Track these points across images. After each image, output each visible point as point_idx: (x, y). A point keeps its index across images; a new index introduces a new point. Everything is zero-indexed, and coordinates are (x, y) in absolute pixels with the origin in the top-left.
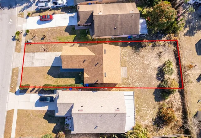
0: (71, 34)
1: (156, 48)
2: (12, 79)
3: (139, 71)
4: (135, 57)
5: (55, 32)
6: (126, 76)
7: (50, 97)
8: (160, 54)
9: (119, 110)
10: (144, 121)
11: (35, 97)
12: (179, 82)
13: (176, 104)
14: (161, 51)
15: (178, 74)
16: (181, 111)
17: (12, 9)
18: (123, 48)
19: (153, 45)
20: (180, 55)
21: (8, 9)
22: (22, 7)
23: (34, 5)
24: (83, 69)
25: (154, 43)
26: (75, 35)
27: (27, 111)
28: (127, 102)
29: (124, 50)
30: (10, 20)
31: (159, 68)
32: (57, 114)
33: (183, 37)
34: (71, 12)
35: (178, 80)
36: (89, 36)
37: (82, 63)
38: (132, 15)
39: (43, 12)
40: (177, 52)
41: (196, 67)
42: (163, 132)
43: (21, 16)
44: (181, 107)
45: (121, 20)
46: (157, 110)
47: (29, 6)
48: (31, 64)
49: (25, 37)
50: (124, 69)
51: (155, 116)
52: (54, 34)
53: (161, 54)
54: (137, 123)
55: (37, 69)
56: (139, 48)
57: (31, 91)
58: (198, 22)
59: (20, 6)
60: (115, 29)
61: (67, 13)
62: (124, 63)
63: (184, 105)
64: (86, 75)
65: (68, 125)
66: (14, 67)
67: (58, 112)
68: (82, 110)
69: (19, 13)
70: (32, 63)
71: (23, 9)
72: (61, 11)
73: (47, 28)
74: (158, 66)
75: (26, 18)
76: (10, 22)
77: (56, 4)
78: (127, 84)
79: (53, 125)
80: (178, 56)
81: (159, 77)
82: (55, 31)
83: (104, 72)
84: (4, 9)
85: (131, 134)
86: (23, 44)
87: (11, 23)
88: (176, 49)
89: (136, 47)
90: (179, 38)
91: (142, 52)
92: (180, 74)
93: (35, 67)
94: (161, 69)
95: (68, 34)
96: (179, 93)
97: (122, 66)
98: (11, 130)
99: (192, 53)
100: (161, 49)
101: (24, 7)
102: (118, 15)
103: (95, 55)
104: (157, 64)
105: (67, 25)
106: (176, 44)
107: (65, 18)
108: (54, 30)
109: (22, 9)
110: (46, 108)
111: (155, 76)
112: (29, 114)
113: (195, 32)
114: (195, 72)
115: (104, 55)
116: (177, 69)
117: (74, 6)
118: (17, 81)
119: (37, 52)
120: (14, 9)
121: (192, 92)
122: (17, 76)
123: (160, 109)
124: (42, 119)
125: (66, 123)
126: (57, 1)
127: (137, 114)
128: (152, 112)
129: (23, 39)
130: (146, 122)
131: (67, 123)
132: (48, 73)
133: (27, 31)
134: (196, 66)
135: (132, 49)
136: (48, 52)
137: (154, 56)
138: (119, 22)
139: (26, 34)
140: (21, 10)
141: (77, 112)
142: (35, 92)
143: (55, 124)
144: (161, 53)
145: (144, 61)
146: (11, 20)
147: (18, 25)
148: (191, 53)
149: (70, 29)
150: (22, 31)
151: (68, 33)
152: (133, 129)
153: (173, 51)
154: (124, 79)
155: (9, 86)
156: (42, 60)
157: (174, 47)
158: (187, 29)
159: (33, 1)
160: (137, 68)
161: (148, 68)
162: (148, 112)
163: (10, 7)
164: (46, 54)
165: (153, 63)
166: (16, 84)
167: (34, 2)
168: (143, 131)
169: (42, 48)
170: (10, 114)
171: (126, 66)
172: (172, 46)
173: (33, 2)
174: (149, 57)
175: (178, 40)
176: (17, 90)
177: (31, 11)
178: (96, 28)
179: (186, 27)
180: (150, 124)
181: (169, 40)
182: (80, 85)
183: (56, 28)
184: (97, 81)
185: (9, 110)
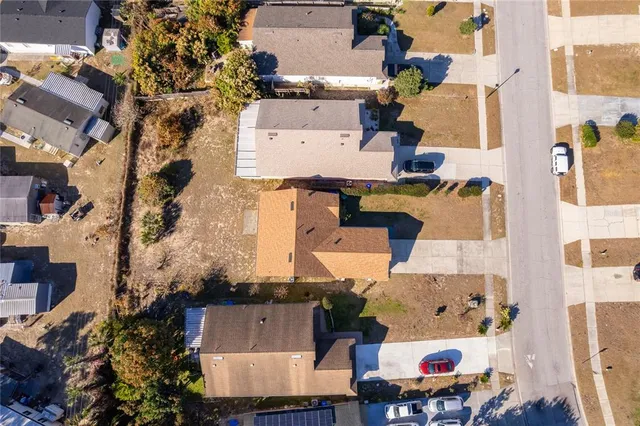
0: (372, 320)
1: (170, 280)
2: (504, 214)
3: (216, 225)
4: (223, 258)
5: (412, 326)
6: (247, 212)
7: (412, 171)
8: (164, 263)
9: (270, 134)
10: (221, 122)
11: (444, 173)
12: (132, 200)
13: (148, 156)
14: (160, 272)
15: (130, 218)
16: (141, 143)
17: (534, 399)
18: (247, 279)
19: (176, 287)
20: (117, 260)
21: (543, 399)
22: (506, 406)
23: (475, 411)
24: (341, 225)
25: (172, 290)
26: (361, 315)
27: (460, 146)
28: (253, 155)
29: (245, 275)
30: (534, 366)
31: (172, 232)
32: (394, 134)
33: (98, 311)
34: (373, 382)
35: (134, 204)
36: (326, 305)
37: (344, 237)
38: (218, 351)
39: (449, 387)
40: (124, 269)
41: (87, 234)
42: (184, 105)
43: (506, 379)
44: (139, 150)
45: (246, 338)
46: (190, 144)
47: (488, 409)
48: (464, 246)
49: (487, 316)
50: (250, 229)
51: (197, 133)
52: (415, 321)
53: (160, 265)
54: (235, 116)
55: (447, 234)
56: (211, 280)
57: (456, 185)
58: (52, 352)
59: (513, 410)
60: (264, 320)
61: (384, 381)
62: (250, 243)
63: (134, 154)
64: (335, 210)
65: (373, 118)
66: (503, 240)
67: (392, 139)
68: (342, 136)
69: (513, 386)
70: (460, 248)
71: (503, 398)
72: (400, 387)
73: (435, 338)
74: (173, 236)
75: (491, 369)
76: (532, 361)
77: (414, 406)
78: (246, 196)
79: (403, 117)
80: (123, 258)
81: (175, 211)
82: (413, 330)
83: (294, 212)
84: (555, 400)
85: (249, 96)
86: (491, 299)
87: (529, 356)
88: (124, 277)
89: (218, 282)
90: (110, 303)
91: (203, 268)
92: (127, 217)
93: (453, 239)
94: (167, 229)
95: (379, 320)
96: (138, 177)
97: (254, 236)
98: (487, 111)
99: (87, 269)
100: (158, 276)
101: (501, 405)
102: (254, 349)
103: (314, 253)
104: (174, 241)
105: (384, 346)
106: (121, 290)
107: (389, 365)
108: (416, 332)
109: (507, 399)
110: (421, 150)
111: (183, 212)
112: (455, 139)
113: (67, 324)
114: (92, 224)
115: (293, 250)
116: (131, 230)
117: (366, 402)
118: (491, 209)
119: (452, 276)
120: (526, 401)
121: (111, 180)
122: (492, 219)
123: (184, 146)
124: (426, 129)
125: (377, 122)
126: (411, 414)
127: (233, 136)
128: (202, 139)
129: (490, 310)
130: (216, 120)
131: (374, 122)
132: (421, 223)
133: (483, 330)
134: (87, 238)
135: (226, 277)
136: (425, 275)
137: (178, 259)
138: (253, 334)
139: (486, 323)
140: (508, 394)
141: (351, 133)
142: (446, 182)
143: (398, 119)
144: (160, 268)
145: (203, 248)
146: (531, 365)
147: (509, 349)
148: (90, 268)
149: (374, 333)
150: (497, 334)
151: (378, 323)
152: (245, 105)
153: (130, 273)
154: (252, 207)
155: (507, 198)
156: (439, 255)
157: (125, 284)
158: (82, 332)
159: (480, 423)
160: (221, 231)
161: (196, 231)
162: (209, 139)
163: (539, 405)
164: (430, 271)
165: (183, 244)
166: (491, 202)
167: (476, 419)
168: (225, 103)
169: (440, 284)
170: (495, 141)
171: (245, 236)
172: (129, 286)
173: (480, 419)
174: (189, 256)
175: (114, 297)
176: (488, 188)
177: (480, 390)
178: (310, 322)
179: (85, 338)
180: (209, 117)
181: (134, 300)
182: (348, 191)
183: (412, 337)
184: (310, 194)
185: (499, 149)
